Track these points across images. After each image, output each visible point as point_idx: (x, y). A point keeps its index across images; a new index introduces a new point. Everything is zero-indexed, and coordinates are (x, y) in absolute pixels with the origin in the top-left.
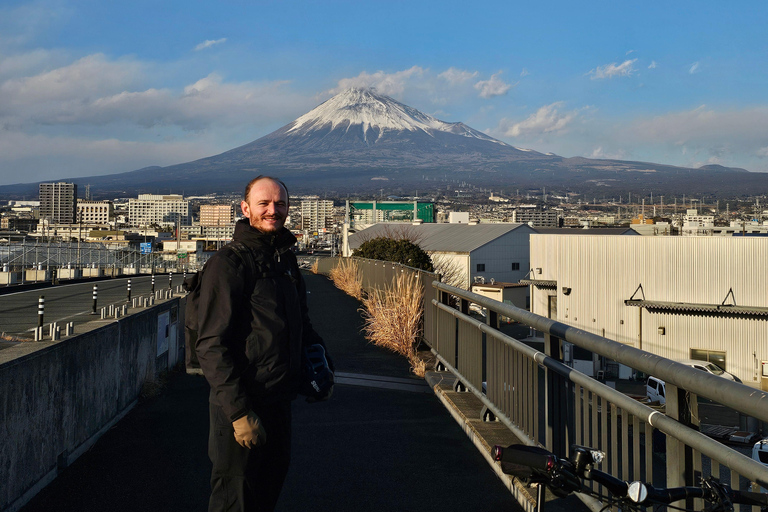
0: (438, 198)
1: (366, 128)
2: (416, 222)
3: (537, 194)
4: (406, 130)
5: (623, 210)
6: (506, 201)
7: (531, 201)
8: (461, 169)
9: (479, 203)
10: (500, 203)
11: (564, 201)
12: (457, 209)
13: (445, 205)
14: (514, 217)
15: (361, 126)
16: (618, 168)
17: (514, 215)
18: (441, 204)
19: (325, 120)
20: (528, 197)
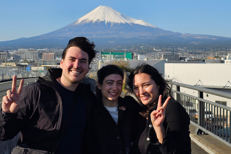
0: (134, 50)
1: (106, 22)
2: (125, 60)
3: (172, 48)
4: (122, 23)
5: (205, 53)
6: (160, 50)
7: (170, 51)
8: (143, 38)
9: (149, 51)
10: (158, 51)
11: (182, 50)
12: (142, 54)
13: (136, 52)
14: (162, 57)
15: (104, 22)
16: (203, 38)
17: (162, 56)
18: (135, 52)
19: (90, 19)
20: (168, 49)
